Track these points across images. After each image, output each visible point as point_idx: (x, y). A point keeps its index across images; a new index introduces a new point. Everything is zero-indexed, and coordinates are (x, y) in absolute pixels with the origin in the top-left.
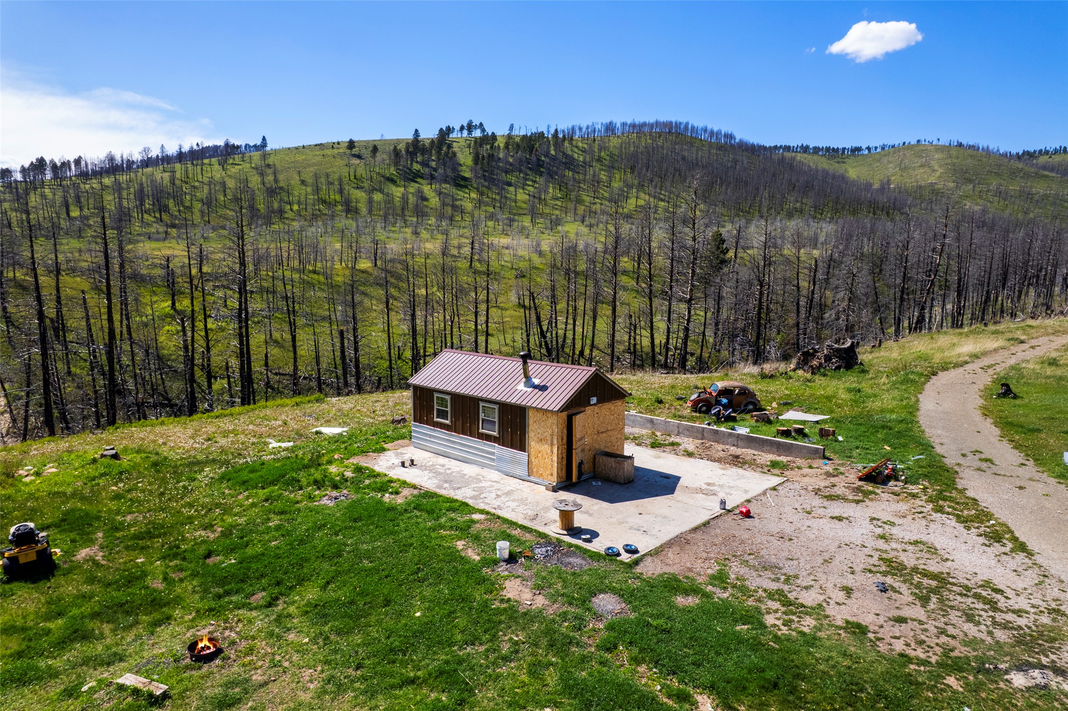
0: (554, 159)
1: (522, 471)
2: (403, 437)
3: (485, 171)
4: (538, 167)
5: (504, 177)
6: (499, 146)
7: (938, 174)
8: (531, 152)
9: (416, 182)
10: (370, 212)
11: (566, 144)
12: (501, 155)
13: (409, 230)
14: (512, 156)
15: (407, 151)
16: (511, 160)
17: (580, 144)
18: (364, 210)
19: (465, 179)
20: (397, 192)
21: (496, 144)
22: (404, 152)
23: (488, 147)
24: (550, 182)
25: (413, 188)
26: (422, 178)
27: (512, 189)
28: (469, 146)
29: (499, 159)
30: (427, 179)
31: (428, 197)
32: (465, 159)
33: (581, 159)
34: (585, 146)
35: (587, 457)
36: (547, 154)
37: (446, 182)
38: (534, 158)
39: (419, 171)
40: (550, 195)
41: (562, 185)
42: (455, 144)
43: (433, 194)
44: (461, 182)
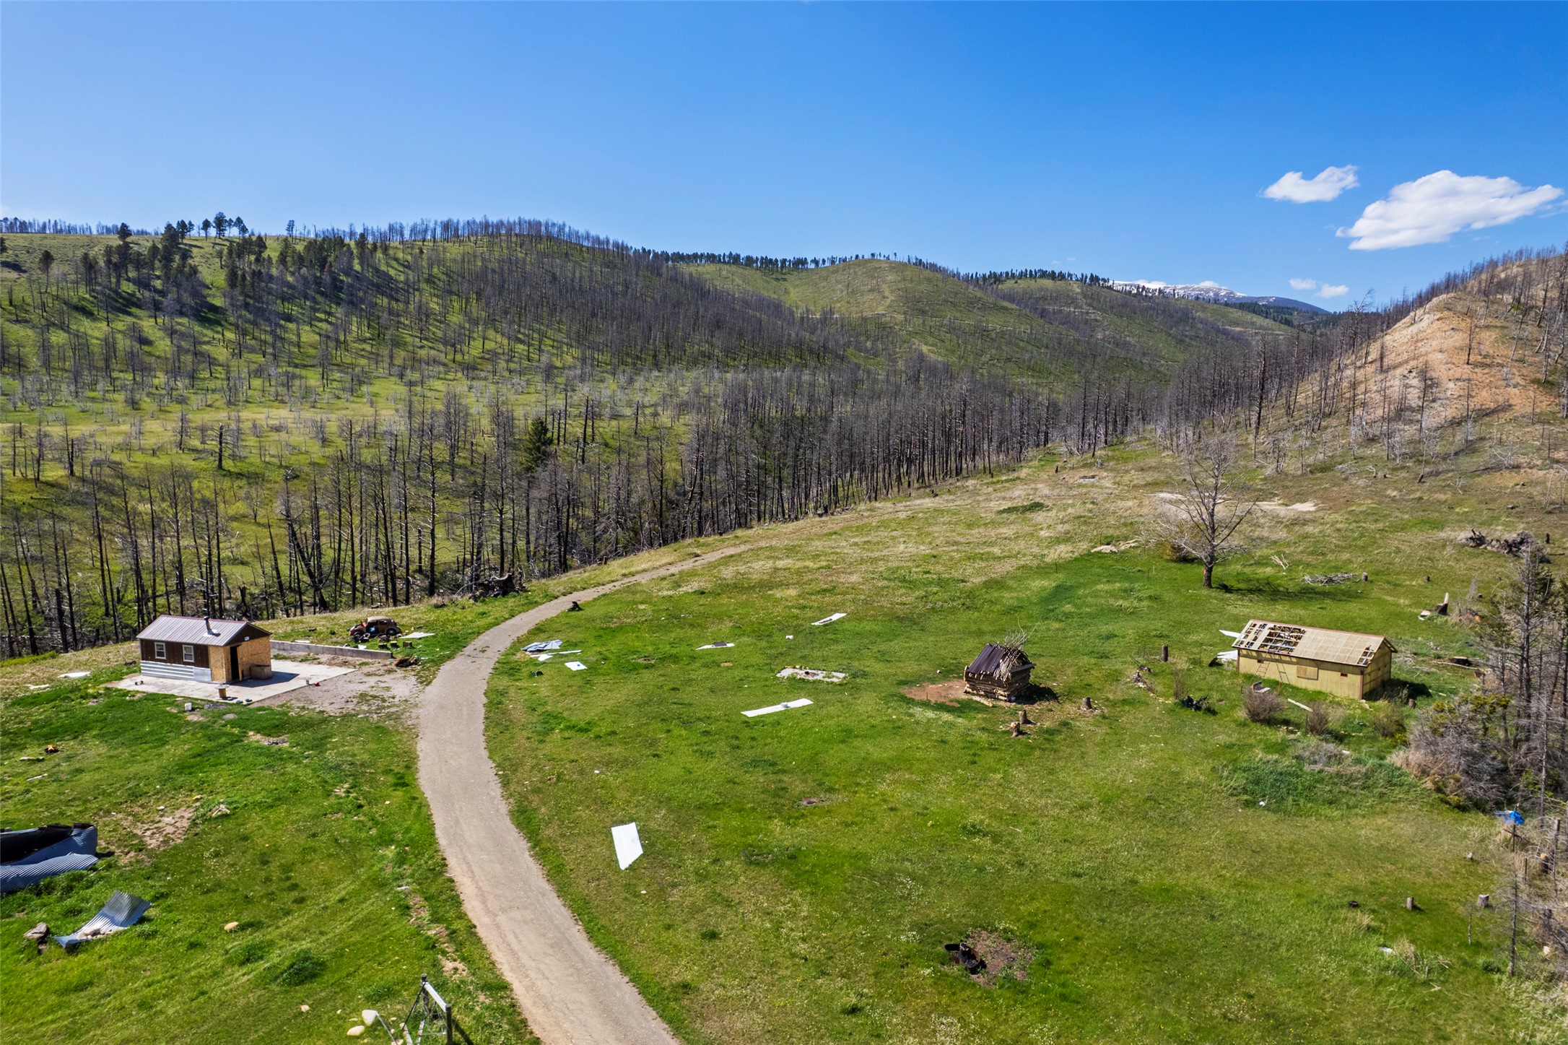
0: (358, 277)
1: (208, 679)
2: (135, 672)
3: (247, 296)
4: (334, 291)
5: (279, 307)
6: (270, 258)
7: (888, 302)
8: (322, 267)
9: (130, 314)
10: (47, 364)
11: (379, 254)
12: (274, 272)
13: (120, 397)
14: (293, 274)
15: (109, 262)
16: (290, 279)
17: (400, 255)
18: (34, 362)
19: (215, 309)
20: (95, 330)
21: (265, 255)
22: (102, 263)
23: (253, 258)
24: (352, 314)
25: (122, 323)
26: (140, 307)
27: (292, 326)
28: (220, 255)
29: (271, 277)
30: (148, 309)
31: (152, 338)
32: (213, 275)
33: (402, 278)
34: (409, 258)
35: (245, 668)
36: (349, 271)
37: (181, 314)
38: (327, 278)
39: (133, 295)
40: (354, 334)
41: (371, 317)
42: (195, 250)
43: (160, 334)
44: (207, 315)
